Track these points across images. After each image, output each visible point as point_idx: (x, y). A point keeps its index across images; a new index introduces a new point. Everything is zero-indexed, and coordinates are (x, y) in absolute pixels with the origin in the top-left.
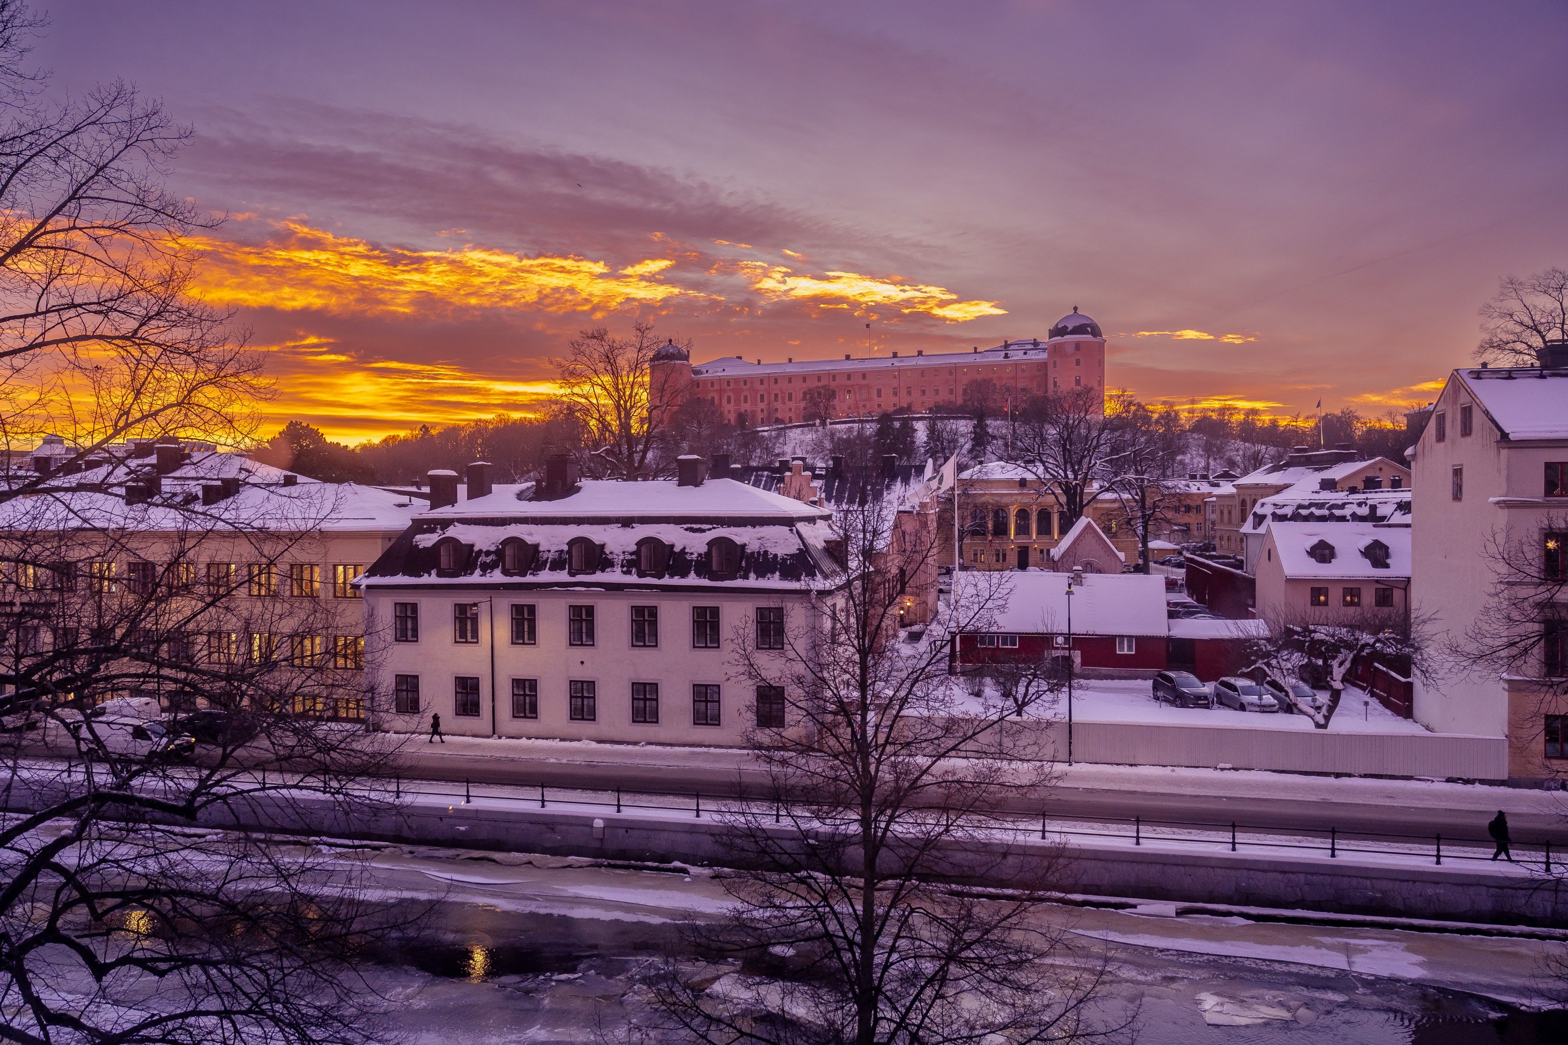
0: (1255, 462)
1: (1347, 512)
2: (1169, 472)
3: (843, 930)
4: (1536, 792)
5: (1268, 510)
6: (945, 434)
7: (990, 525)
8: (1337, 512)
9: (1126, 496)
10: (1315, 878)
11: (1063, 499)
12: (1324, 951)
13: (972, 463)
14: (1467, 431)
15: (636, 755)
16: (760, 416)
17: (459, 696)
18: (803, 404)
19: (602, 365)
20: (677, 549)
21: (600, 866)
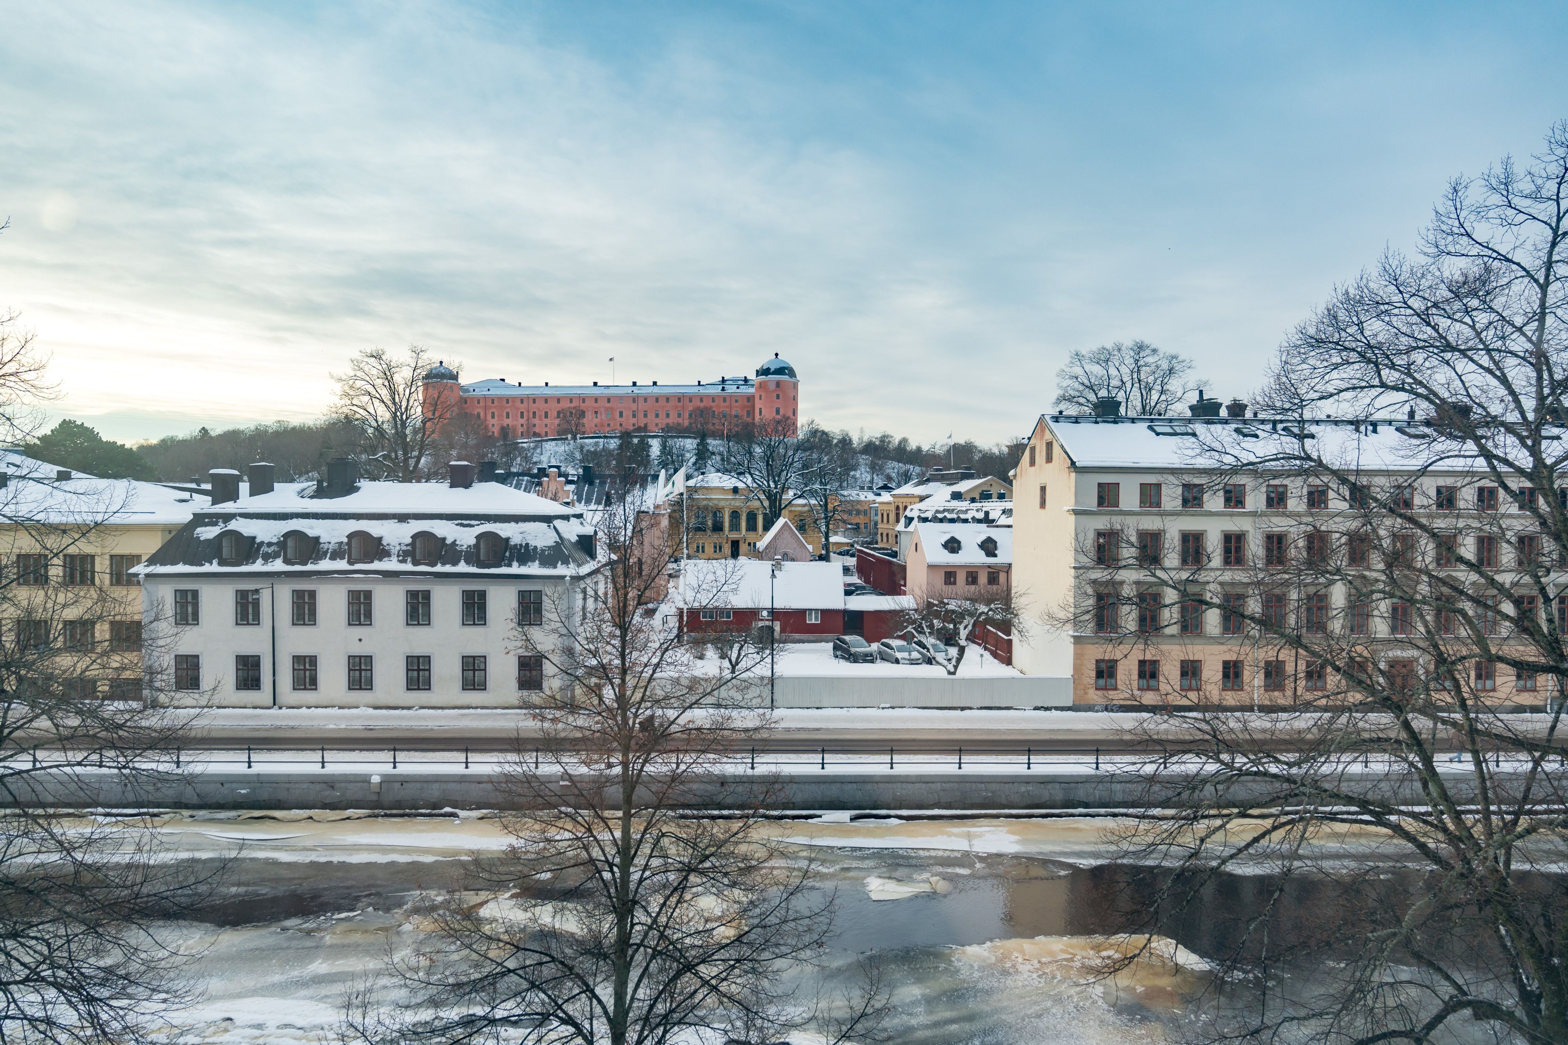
0: (906, 478)
1: (969, 516)
2: (845, 484)
3: (605, 855)
4: (1090, 714)
5: (915, 514)
6: (674, 451)
7: (710, 523)
8: (963, 516)
9: (813, 502)
10: (947, 786)
11: (766, 503)
12: (953, 838)
13: (696, 473)
14: (1049, 459)
15: (411, 718)
16: (520, 430)
17: (240, 672)
18: (557, 421)
19: (380, 381)
20: (448, 542)
21: (376, 816)
